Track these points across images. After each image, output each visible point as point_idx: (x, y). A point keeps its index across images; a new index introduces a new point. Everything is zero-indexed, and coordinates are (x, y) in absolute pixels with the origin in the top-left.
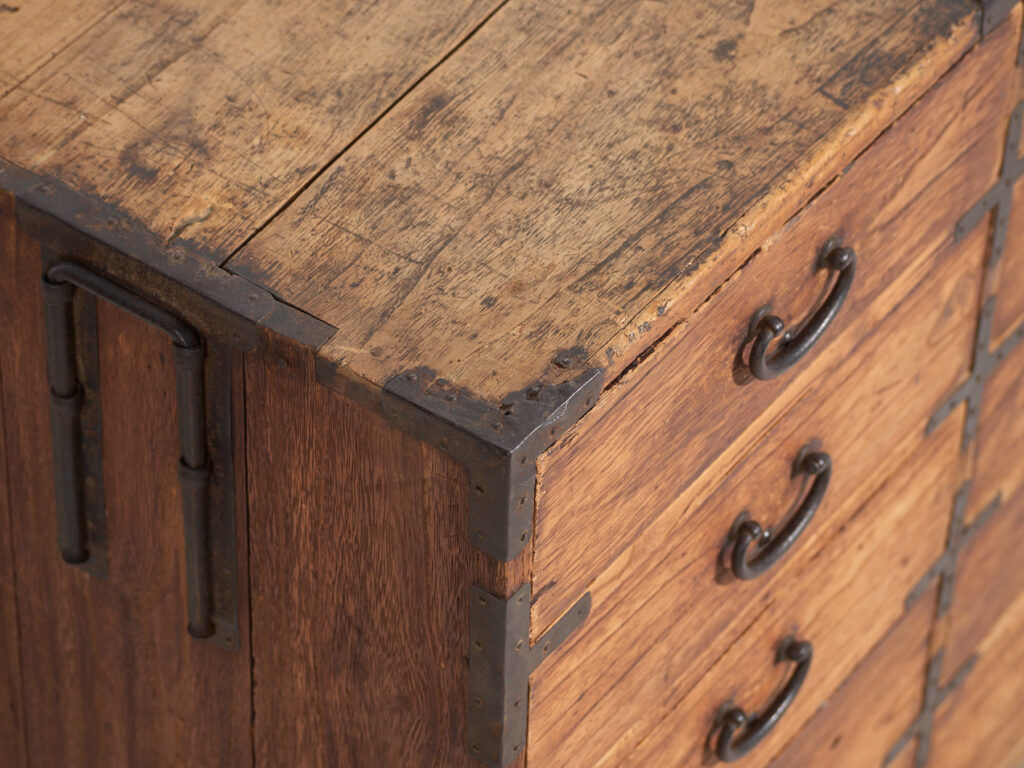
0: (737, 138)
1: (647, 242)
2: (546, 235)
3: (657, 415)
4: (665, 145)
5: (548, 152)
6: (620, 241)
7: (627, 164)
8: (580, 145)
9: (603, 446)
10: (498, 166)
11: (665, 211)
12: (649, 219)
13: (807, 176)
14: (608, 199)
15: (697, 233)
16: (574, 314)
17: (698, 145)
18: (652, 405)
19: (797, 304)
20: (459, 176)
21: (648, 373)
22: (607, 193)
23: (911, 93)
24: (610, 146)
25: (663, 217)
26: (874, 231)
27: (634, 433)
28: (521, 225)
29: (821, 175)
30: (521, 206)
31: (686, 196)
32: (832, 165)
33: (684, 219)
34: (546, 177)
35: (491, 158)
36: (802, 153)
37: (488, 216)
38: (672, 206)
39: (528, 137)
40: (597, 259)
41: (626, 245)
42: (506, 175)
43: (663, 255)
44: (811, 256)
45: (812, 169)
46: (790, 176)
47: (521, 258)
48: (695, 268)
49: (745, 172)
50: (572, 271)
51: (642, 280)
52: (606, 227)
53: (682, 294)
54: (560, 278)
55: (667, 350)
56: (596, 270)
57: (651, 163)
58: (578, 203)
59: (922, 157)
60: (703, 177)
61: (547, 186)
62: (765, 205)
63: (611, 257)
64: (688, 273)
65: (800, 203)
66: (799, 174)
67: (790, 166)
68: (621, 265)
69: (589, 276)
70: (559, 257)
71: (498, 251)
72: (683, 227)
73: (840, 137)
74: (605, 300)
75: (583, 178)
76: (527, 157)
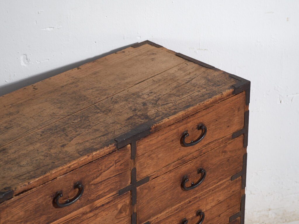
0: (58, 159)
1: (31, 173)
2: (13, 170)
3: (30, 206)
4: (44, 159)
5: (21, 159)
6: (27, 172)
7: (35, 161)
8: (27, 158)
9: (15, 208)
10: (10, 160)
11: (38, 169)
12: (34, 169)
13: (68, 165)
14: (28, 166)
15: (42, 172)
16: (12, 182)
17: (49, 159)
18: (29, 204)
19: (70, 194)
20: (2, 161)
21: (26, 196)
22: (29, 165)
23: (98, 156)
24: (33, 158)
25: (37, 169)
26: (92, 184)
27: (24, 208)
28: (10, 169)
29: (72, 166)
30: (11, 166)
31: (43, 167)
32: (75, 165)
33: (41, 170)
34: (18, 162)
35: (9, 158)
36: (69, 162)
37: (4, 167)
38: (40, 168)
39: (18, 156)
40: (20, 175)
41: (28, 173)
42: (11, 161)
43: (34, 175)
44: (72, 184)
45: (70, 165)
46: (64, 165)
47: (7, 173)
48: (39, 177)
49: (56, 164)
50: (15, 176)
51: (28, 178)
52: (25, 170)
53: (34, 181)
54: (12, 177)
55: (31, 192)
56: (20, 176)
57: (39, 161)
58: (22, 166)
59: (104, 171)
60: (48, 164)
61: (18, 163)
62: (57, 169)
63: (24, 174)
64: (37, 178)
65: (67, 171)
66: (67, 165)
67: (65, 163)
68: (25, 176)
69: (18, 177)
70: (14, 174)
71: (3, 172)
72: (40, 171)
73: (78, 160)
74: (19, 180)
75: (25, 163)
76: (16, 159)
